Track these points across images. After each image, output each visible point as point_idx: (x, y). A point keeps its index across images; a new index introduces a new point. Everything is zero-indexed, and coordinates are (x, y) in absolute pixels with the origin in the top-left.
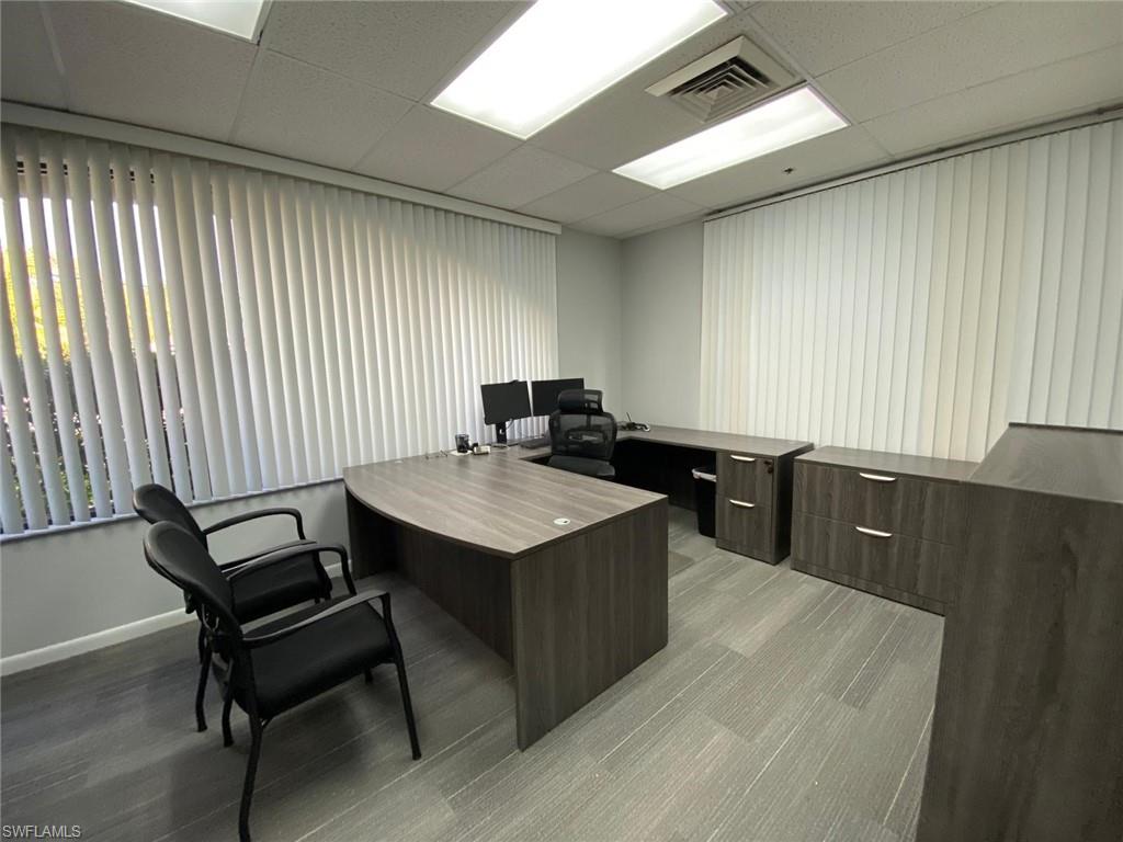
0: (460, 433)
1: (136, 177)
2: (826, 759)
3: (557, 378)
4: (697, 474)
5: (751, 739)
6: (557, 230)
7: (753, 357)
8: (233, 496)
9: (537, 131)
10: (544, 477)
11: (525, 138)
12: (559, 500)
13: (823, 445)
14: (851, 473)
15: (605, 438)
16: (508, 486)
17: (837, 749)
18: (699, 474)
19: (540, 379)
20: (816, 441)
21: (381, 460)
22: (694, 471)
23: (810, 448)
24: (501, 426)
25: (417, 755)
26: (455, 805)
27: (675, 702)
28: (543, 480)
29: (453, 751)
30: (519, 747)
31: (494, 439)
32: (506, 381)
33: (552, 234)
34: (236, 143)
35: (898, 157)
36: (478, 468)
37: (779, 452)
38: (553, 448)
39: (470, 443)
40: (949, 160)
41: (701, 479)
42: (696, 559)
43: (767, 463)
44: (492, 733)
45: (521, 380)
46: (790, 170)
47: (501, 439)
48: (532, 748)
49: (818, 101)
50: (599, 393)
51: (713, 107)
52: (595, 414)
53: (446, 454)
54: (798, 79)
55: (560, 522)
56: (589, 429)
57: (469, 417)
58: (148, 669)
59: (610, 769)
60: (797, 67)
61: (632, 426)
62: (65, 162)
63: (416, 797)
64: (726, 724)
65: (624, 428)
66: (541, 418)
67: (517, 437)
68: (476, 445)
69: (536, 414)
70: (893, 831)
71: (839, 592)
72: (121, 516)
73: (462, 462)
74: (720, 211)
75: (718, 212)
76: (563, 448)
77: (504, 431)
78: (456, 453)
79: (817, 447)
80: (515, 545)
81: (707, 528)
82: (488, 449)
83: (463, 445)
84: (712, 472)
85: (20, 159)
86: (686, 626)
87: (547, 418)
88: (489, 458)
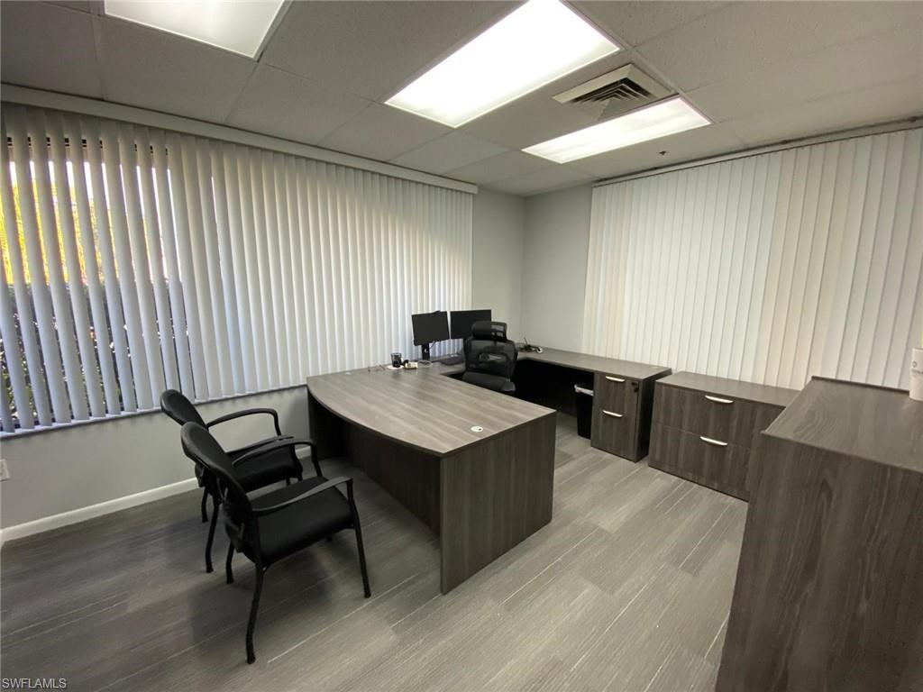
0: (394, 352)
1: (154, 150)
2: (666, 609)
3: (470, 309)
4: (578, 389)
5: (612, 592)
6: (474, 190)
7: (627, 300)
8: (224, 397)
9: (465, 122)
10: (461, 391)
11: (455, 127)
12: (475, 411)
13: (678, 371)
14: (699, 395)
15: (508, 359)
16: (433, 398)
17: (675, 602)
18: (580, 389)
19: (456, 310)
20: (673, 366)
21: (334, 372)
22: (575, 386)
23: (668, 373)
24: (425, 347)
25: (367, 594)
26: (396, 630)
27: (556, 565)
28: (461, 394)
29: (393, 593)
30: (442, 591)
31: (420, 356)
32: (430, 312)
33: (469, 193)
34: (230, 125)
35: (750, 146)
36: (409, 380)
37: (643, 375)
38: (467, 366)
39: (402, 360)
40: (792, 150)
41: (581, 393)
42: (575, 456)
43: (633, 384)
44: (420, 582)
45: (442, 310)
46: (663, 153)
47: (426, 356)
48: (451, 593)
49: (688, 107)
50: (504, 325)
51: (604, 110)
52: (500, 341)
53: (383, 368)
54: (673, 92)
55: (475, 429)
56: (495, 351)
57: (401, 339)
58: (164, 526)
59: (508, 610)
60: (672, 85)
61: (528, 348)
62: (101, 139)
63: (369, 624)
64: (594, 582)
65: (521, 349)
66: (456, 340)
67: (437, 354)
68: (407, 361)
69: (453, 338)
70: (711, 663)
71: (685, 486)
72: (143, 411)
73: (396, 375)
74: (606, 179)
75: (603, 181)
76: (474, 366)
77: (428, 350)
78: (391, 367)
79: (674, 372)
80: (444, 447)
81: (584, 431)
82: (415, 365)
83: (397, 362)
84: (590, 388)
85: (66, 136)
86: (565, 508)
87: (461, 340)
88: (417, 372)
